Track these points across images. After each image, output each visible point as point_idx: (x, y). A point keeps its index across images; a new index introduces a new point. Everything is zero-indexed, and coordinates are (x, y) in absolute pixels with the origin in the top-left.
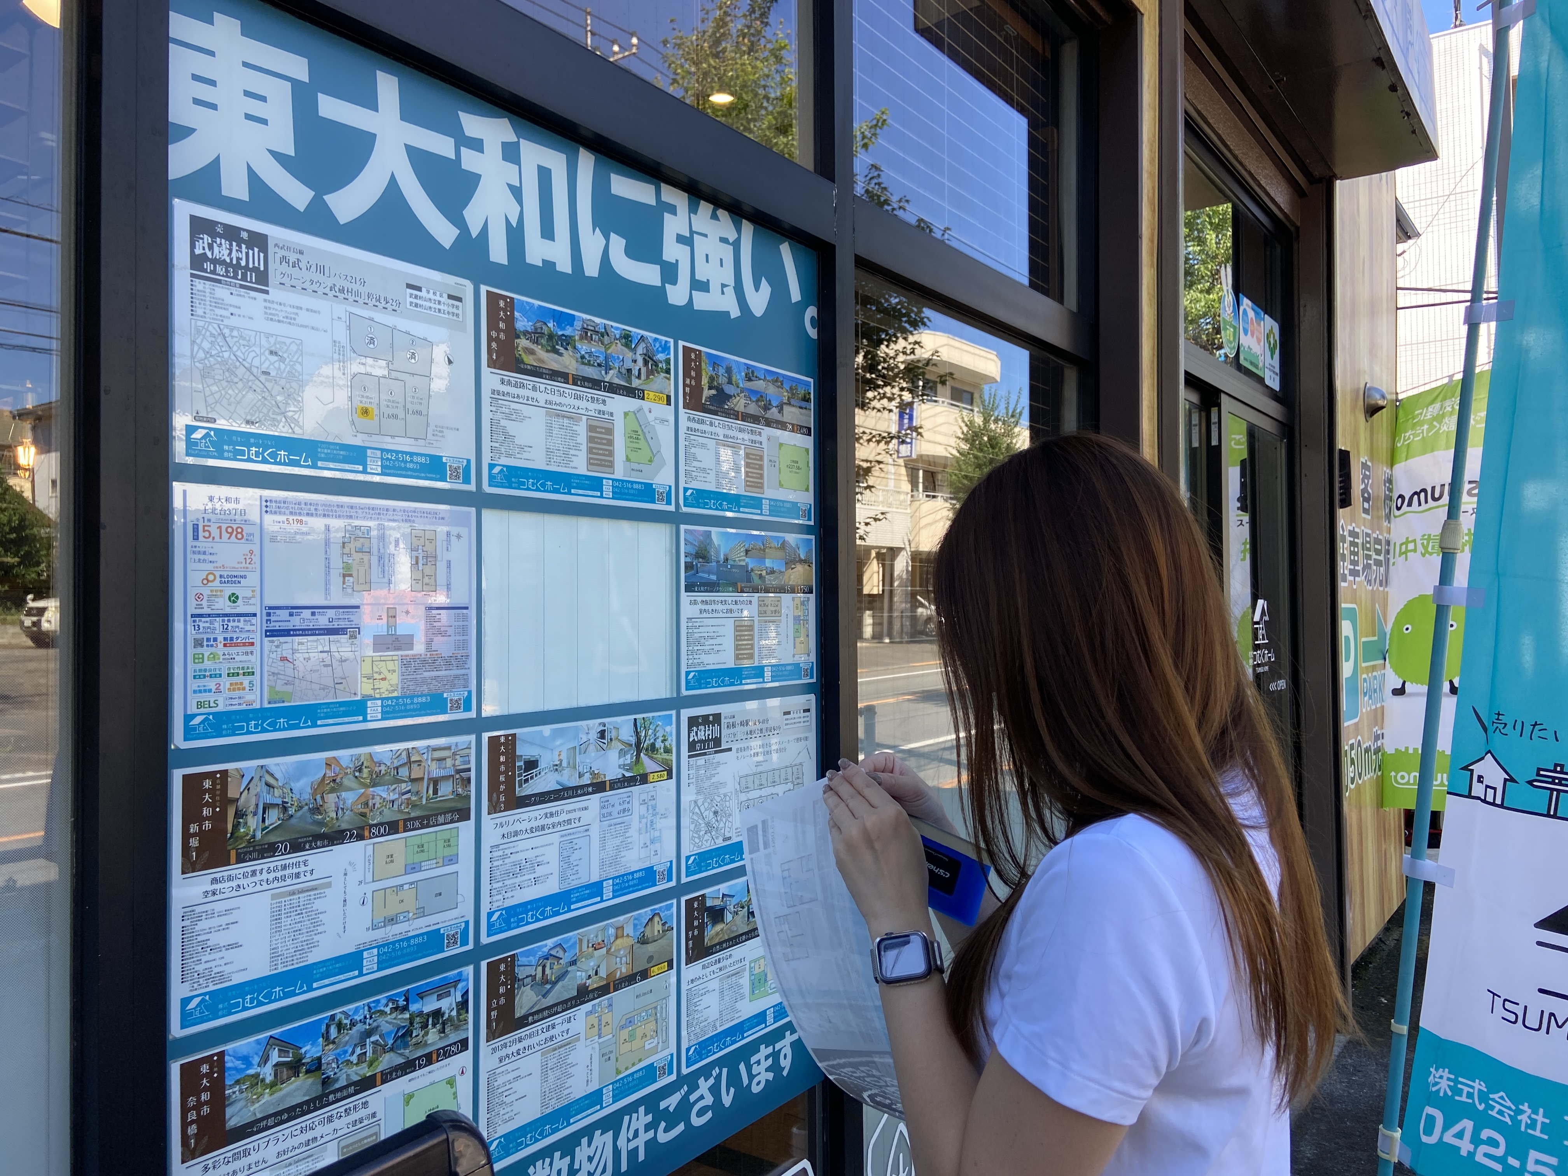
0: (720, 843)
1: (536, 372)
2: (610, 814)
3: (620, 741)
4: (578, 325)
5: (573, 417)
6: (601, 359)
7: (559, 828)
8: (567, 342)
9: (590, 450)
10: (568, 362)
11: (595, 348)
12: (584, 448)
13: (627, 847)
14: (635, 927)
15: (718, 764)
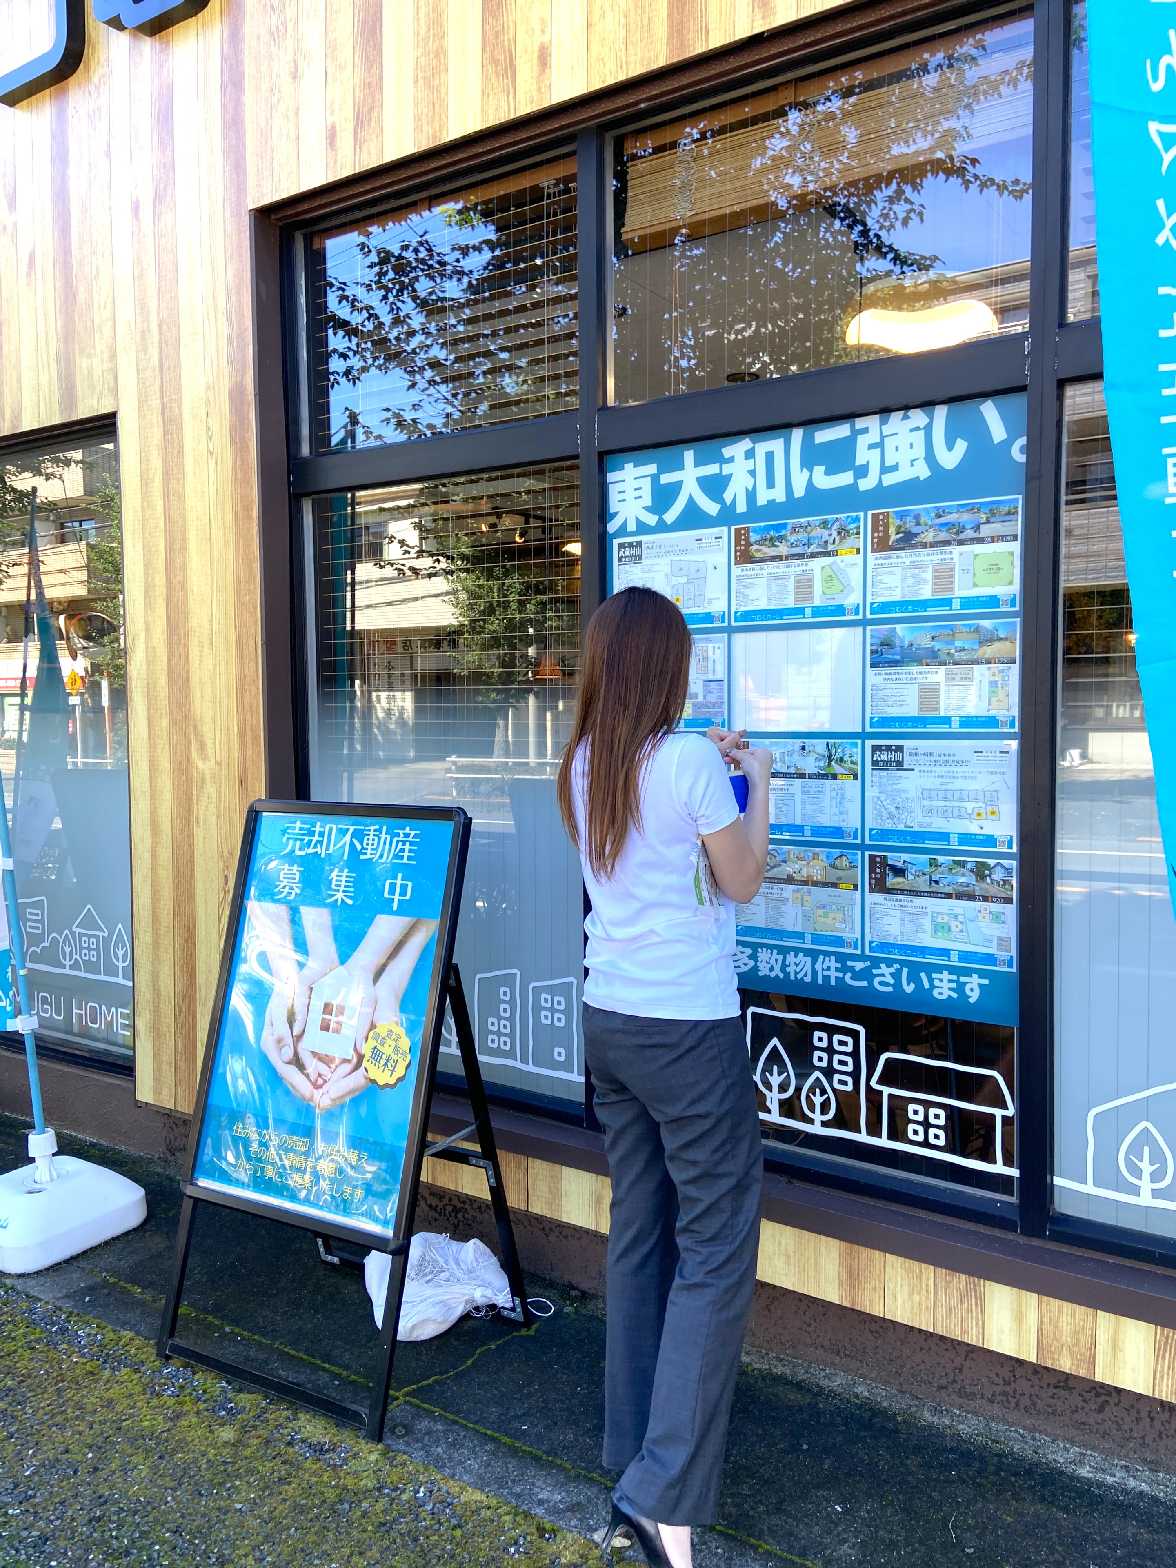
0: (901, 827)
1: (762, 560)
2: (810, 792)
3: (816, 753)
4: (789, 527)
5: (785, 578)
6: (805, 541)
8: (781, 539)
9: (796, 594)
10: (783, 549)
11: (802, 536)
12: (792, 593)
13: (821, 812)
14: (828, 857)
15: (900, 777)
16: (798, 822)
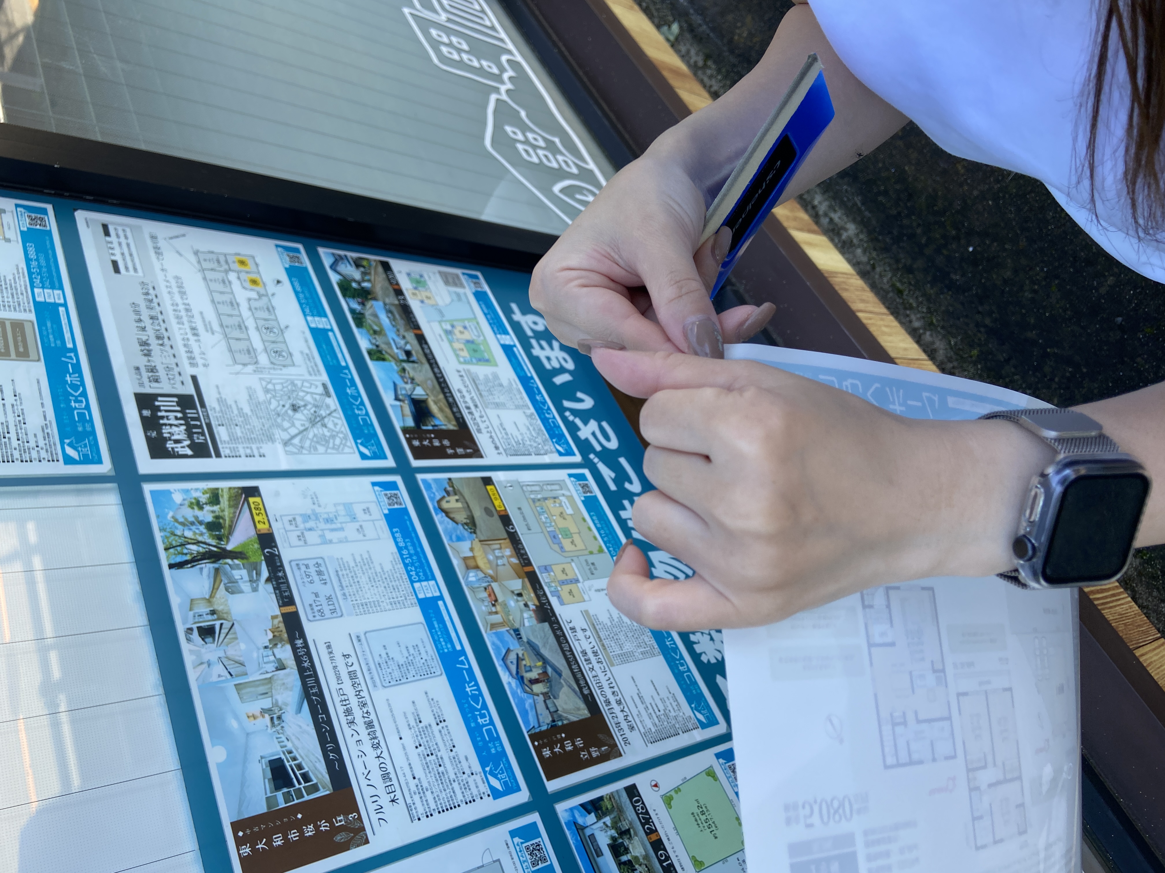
2: (329, 598)
3: (212, 595)
7: (364, 693)
13: (368, 562)
14: (459, 539)
15: (220, 401)
16: (416, 614)
